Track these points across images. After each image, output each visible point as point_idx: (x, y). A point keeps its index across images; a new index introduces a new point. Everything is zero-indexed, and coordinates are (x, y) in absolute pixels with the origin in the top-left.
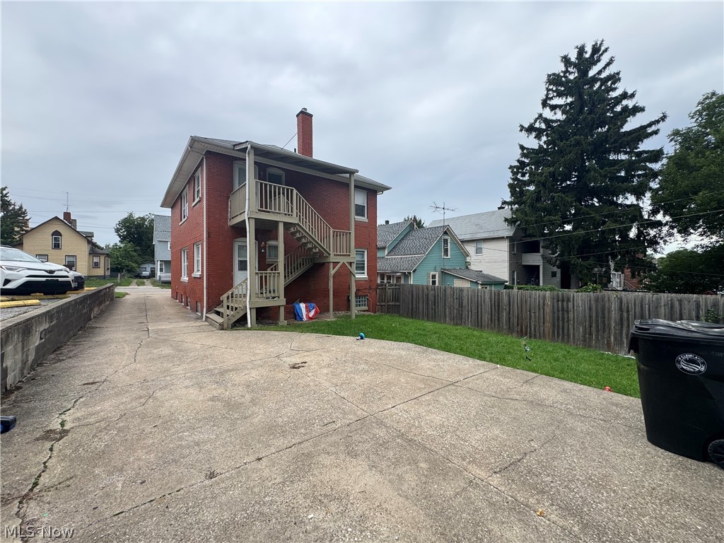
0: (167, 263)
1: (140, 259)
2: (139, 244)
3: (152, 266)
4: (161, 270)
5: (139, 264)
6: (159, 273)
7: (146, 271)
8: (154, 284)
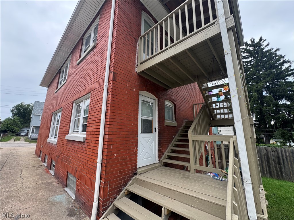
0: (37, 128)
1: (21, 126)
2: (23, 118)
3: (28, 129)
4: (33, 132)
5: (20, 128)
6: (30, 134)
7: (24, 132)
8: (26, 140)
